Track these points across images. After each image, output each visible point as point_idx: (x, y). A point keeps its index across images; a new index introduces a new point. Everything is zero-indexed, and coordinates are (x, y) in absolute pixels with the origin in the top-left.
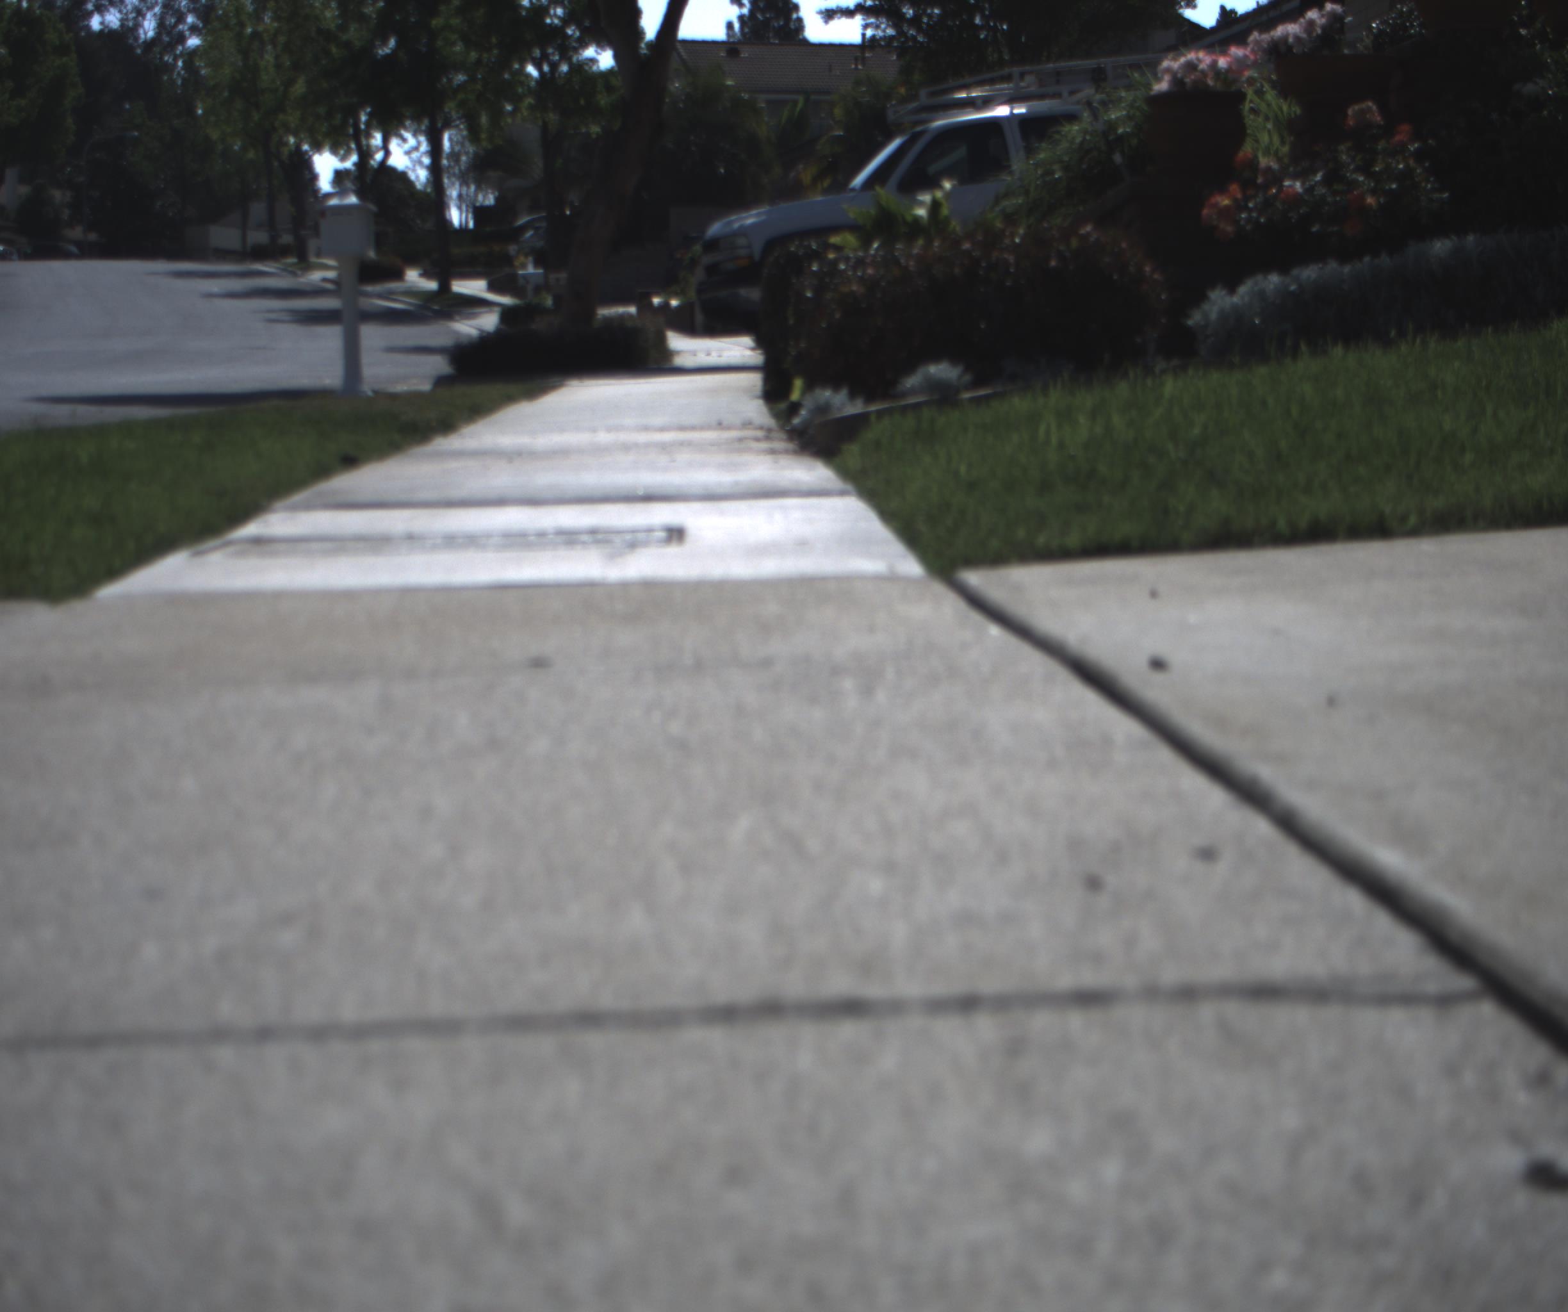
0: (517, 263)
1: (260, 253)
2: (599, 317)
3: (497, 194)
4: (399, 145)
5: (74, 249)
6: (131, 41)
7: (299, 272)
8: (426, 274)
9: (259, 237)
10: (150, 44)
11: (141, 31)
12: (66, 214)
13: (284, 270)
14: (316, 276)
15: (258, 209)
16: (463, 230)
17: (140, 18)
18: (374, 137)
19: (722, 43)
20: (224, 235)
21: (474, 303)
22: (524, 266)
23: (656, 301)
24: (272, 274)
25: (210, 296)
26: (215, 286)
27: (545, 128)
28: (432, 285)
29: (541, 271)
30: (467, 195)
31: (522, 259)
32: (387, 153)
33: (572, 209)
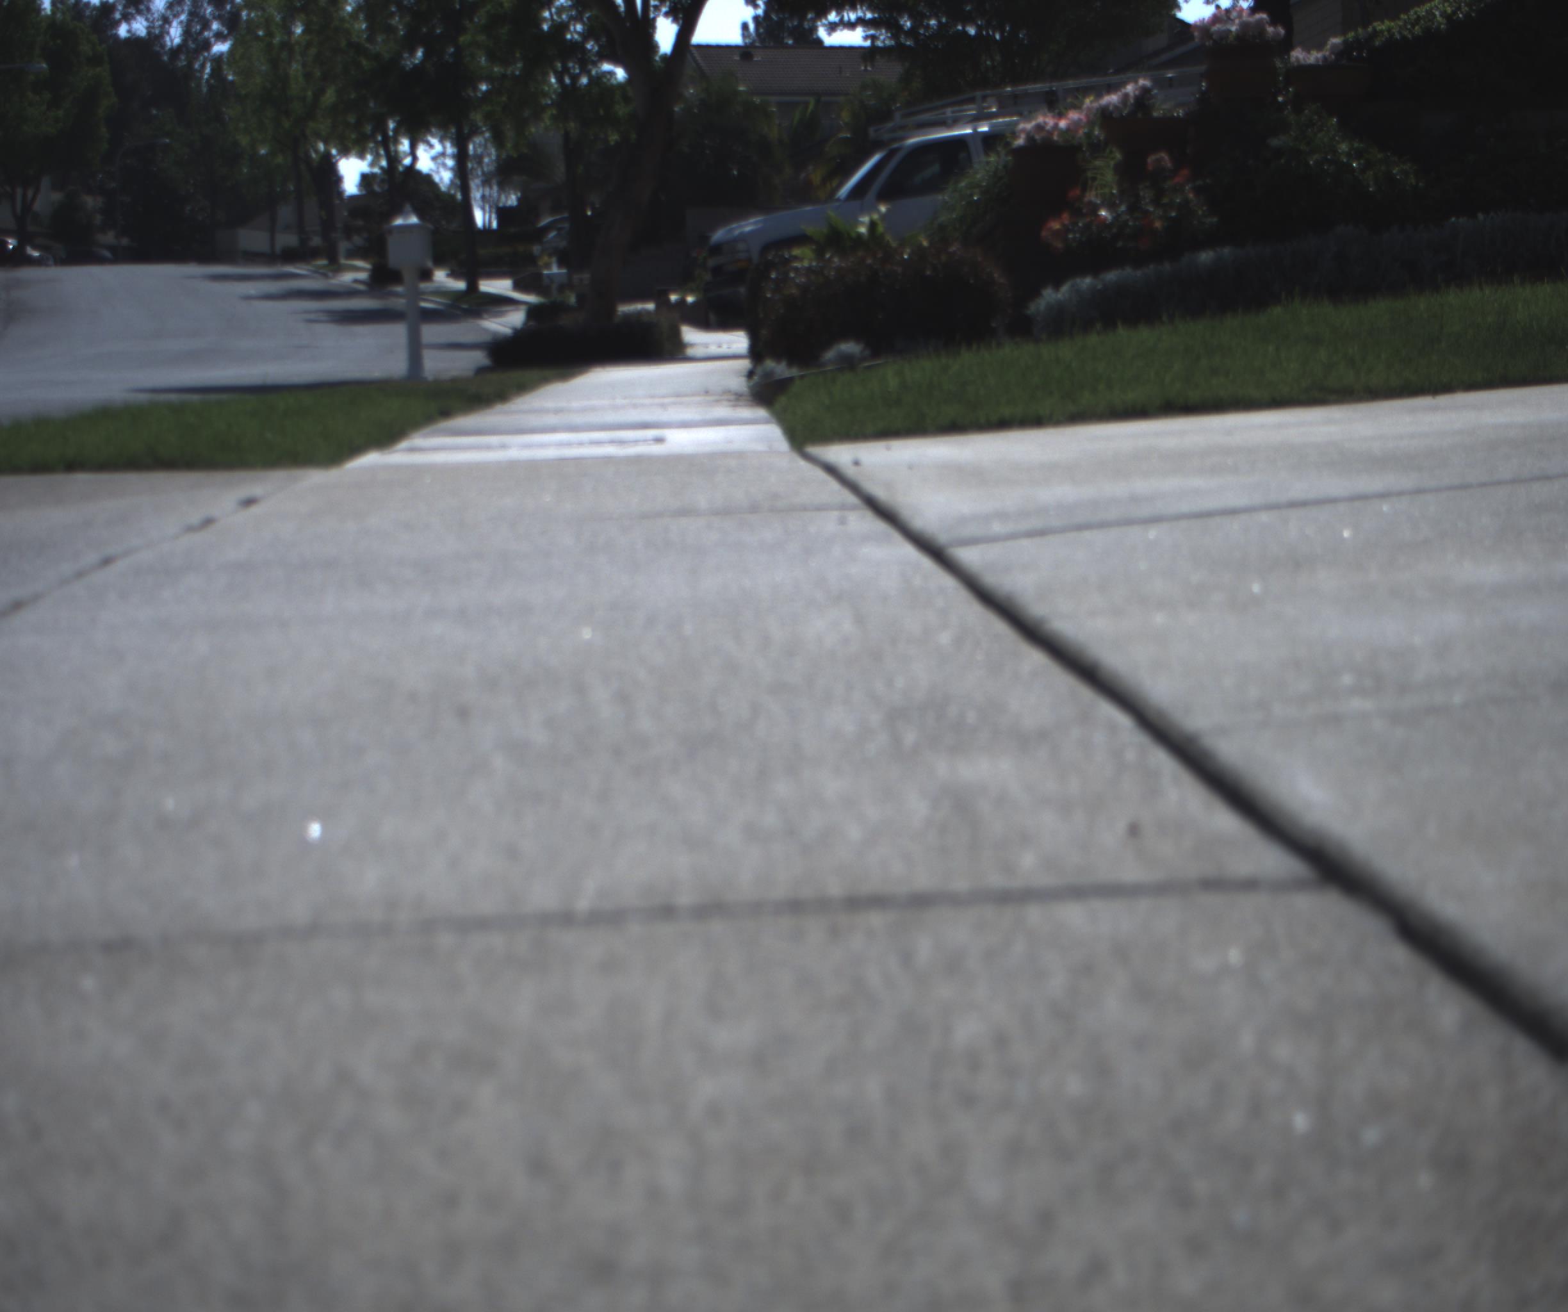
0: (541, 263)
1: (291, 256)
2: (619, 313)
3: (519, 194)
4: (425, 150)
5: (107, 254)
6: (157, 48)
7: (330, 274)
8: (453, 274)
9: (288, 239)
10: (176, 52)
11: (167, 39)
12: (98, 219)
13: (315, 272)
14: (347, 277)
15: (286, 213)
16: (487, 231)
17: (167, 26)
18: (402, 143)
19: (736, 47)
20: (252, 238)
21: (499, 302)
22: (548, 266)
23: (673, 297)
24: (304, 275)
25: (248, 298)
26: (251, 288)
27: (566, 136)
28: (461, 285)
29: (564, 271)
30: (490, 196)
31: (546, 259)
32: (415, 159)
33: (593, 209)
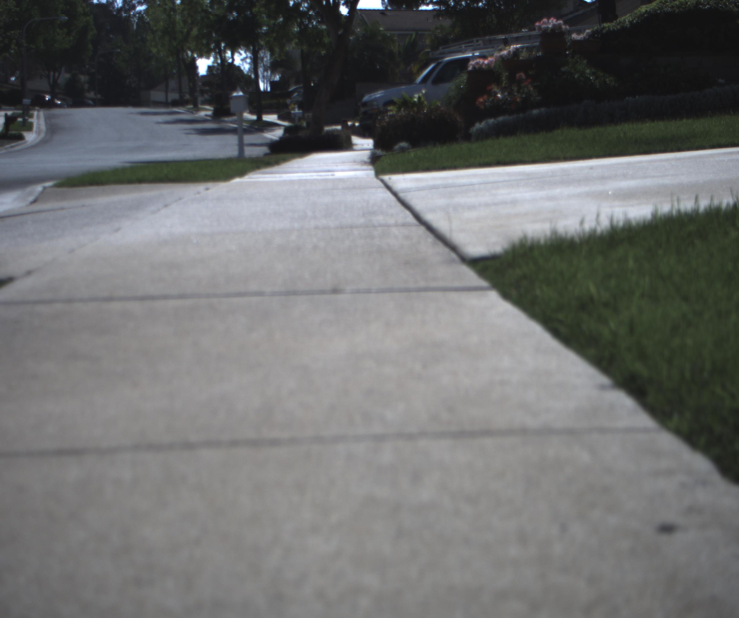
0: (290, 108)
1: (175, 103)
2: (325, 131)
3: (280, 75)
4: (238, 56)
5: (91, 102)
6: (111, 9)
7: (194, 112)
8: (251, 113)
9: (174, 96)
10: (120, 10)
11: (116, 4)
12: (86, 86)
13: (188, 111)
14: (202, 114)
15: (173, 84)
16: (265, 92)
18: (227, 53)
19: (378, 10)
20: (157, 95)
21: (271, 125)
22: (294, 109)
23: (350, 123)
24: (183, 113)
25: (158, 123)
26: (160, 118)
27: (302, 51)
28: (254, 117)
29: (301, 111)
30: (267, 76)
31: (293, 106)
32: (233, 60)
33: (314, 84)
